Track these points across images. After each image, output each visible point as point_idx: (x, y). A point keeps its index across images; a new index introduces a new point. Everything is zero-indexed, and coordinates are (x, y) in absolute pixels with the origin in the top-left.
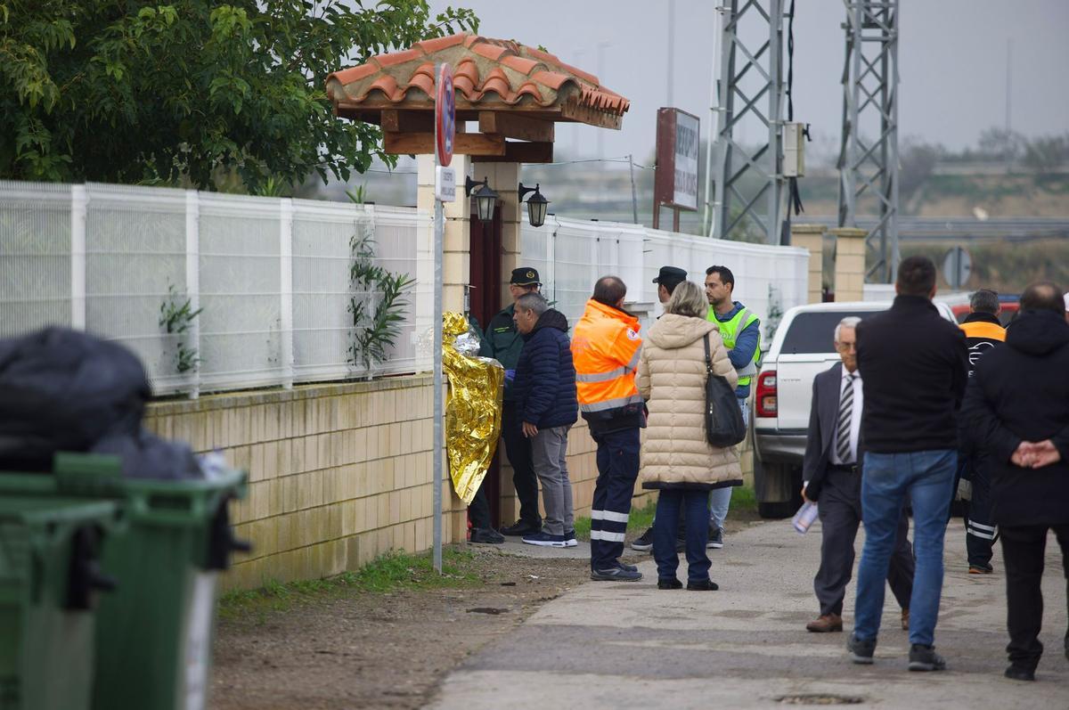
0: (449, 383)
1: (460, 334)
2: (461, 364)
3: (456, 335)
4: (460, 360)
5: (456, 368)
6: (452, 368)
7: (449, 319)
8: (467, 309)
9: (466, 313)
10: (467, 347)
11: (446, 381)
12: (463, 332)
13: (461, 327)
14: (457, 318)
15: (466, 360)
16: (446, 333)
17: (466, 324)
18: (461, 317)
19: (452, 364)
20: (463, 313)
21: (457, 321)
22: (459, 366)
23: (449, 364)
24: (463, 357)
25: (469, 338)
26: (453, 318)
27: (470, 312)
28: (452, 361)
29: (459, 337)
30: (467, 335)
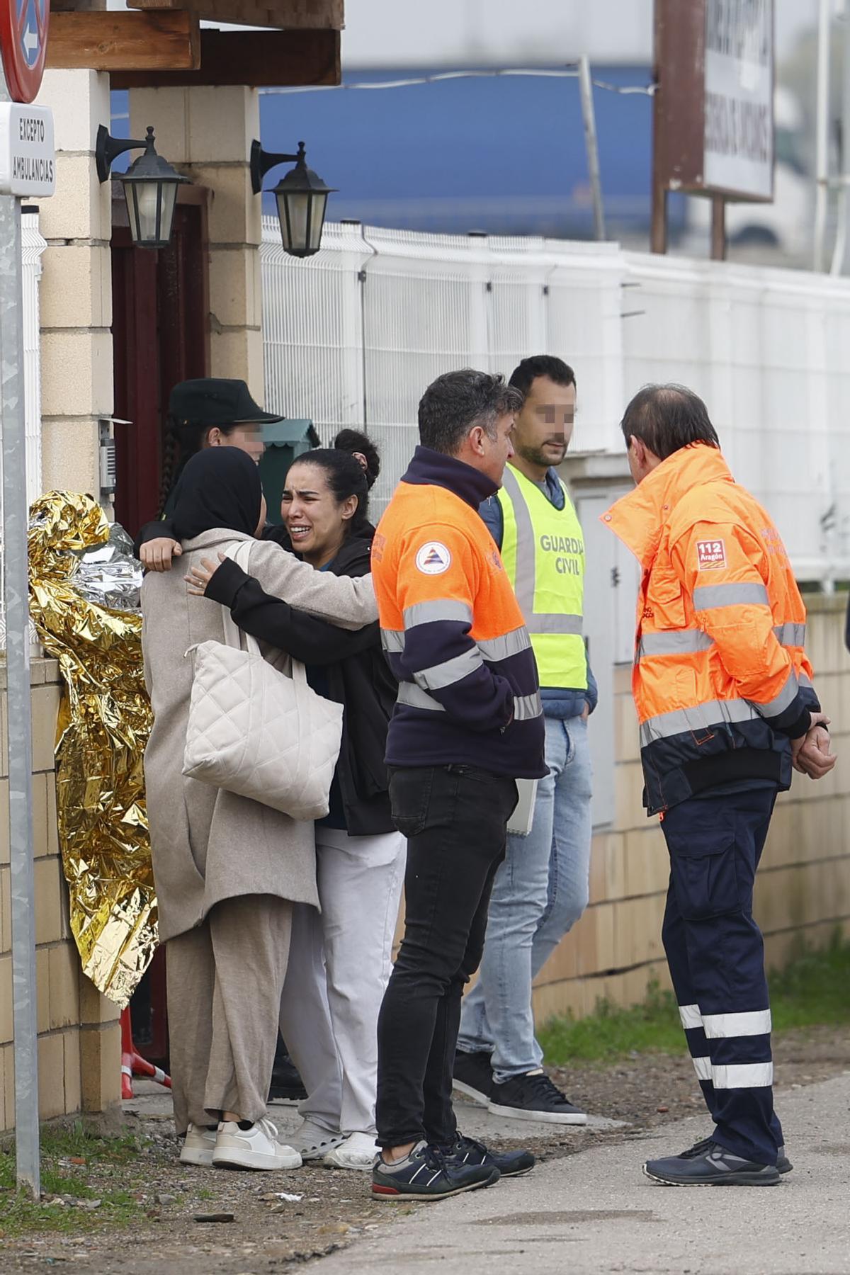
0: (61, 682)
1: (88, 550)
2: (93, 631)
3: (80, 554)
4: (90, 620)
5: (81, 640)
6: (70, 641)
7: (57, 510)
8: (110, 482)
9: (104, 492)
10: (108, 584)
11: (54, 678)
12: (97, 545)
13: (90, 530)
14: (79, 507)
15: (106, 619)
16: (51, 549)
17: (107, 520)
18: (90, 505)
19: (69, 630)
20: (97, 495)
21: (79, 515)
22: (87, 634)
23: (60, 629)
24: (97, 611)
25: (115, 558)
26: (72, 508)
27: (116, 490)
28: (69, 622)
29: (88, 558)
30: (106, 553)
